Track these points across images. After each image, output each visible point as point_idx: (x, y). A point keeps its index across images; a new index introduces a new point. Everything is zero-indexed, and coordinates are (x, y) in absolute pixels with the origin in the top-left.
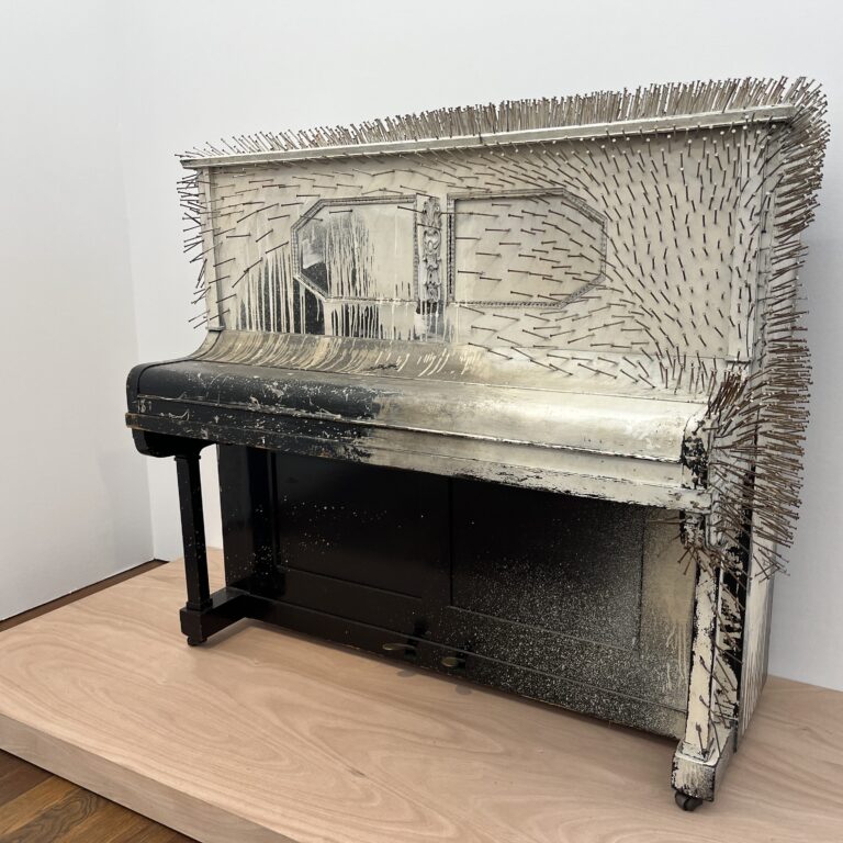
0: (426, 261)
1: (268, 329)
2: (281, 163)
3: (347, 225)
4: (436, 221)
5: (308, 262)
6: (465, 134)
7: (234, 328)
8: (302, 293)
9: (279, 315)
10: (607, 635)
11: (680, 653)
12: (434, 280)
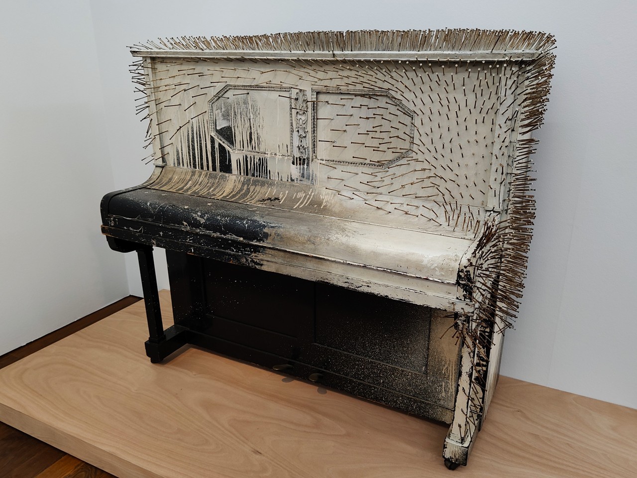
0: (298, 131)
1: (195, 167)
2: (200, 58)
3: (245, 103)
4: (305, 105)
5: (220, 125)
6: (323, 50)
7: (172, 165)
8: (217, 146)
9: (202, 159)
10: (408, 364)
11: (451, 377)
12: (304, 144)
